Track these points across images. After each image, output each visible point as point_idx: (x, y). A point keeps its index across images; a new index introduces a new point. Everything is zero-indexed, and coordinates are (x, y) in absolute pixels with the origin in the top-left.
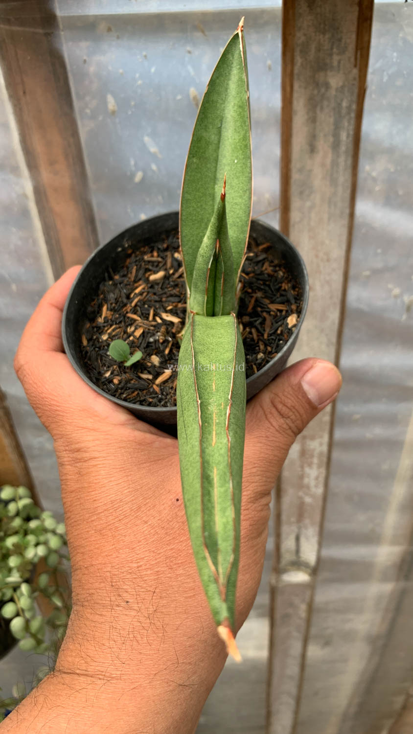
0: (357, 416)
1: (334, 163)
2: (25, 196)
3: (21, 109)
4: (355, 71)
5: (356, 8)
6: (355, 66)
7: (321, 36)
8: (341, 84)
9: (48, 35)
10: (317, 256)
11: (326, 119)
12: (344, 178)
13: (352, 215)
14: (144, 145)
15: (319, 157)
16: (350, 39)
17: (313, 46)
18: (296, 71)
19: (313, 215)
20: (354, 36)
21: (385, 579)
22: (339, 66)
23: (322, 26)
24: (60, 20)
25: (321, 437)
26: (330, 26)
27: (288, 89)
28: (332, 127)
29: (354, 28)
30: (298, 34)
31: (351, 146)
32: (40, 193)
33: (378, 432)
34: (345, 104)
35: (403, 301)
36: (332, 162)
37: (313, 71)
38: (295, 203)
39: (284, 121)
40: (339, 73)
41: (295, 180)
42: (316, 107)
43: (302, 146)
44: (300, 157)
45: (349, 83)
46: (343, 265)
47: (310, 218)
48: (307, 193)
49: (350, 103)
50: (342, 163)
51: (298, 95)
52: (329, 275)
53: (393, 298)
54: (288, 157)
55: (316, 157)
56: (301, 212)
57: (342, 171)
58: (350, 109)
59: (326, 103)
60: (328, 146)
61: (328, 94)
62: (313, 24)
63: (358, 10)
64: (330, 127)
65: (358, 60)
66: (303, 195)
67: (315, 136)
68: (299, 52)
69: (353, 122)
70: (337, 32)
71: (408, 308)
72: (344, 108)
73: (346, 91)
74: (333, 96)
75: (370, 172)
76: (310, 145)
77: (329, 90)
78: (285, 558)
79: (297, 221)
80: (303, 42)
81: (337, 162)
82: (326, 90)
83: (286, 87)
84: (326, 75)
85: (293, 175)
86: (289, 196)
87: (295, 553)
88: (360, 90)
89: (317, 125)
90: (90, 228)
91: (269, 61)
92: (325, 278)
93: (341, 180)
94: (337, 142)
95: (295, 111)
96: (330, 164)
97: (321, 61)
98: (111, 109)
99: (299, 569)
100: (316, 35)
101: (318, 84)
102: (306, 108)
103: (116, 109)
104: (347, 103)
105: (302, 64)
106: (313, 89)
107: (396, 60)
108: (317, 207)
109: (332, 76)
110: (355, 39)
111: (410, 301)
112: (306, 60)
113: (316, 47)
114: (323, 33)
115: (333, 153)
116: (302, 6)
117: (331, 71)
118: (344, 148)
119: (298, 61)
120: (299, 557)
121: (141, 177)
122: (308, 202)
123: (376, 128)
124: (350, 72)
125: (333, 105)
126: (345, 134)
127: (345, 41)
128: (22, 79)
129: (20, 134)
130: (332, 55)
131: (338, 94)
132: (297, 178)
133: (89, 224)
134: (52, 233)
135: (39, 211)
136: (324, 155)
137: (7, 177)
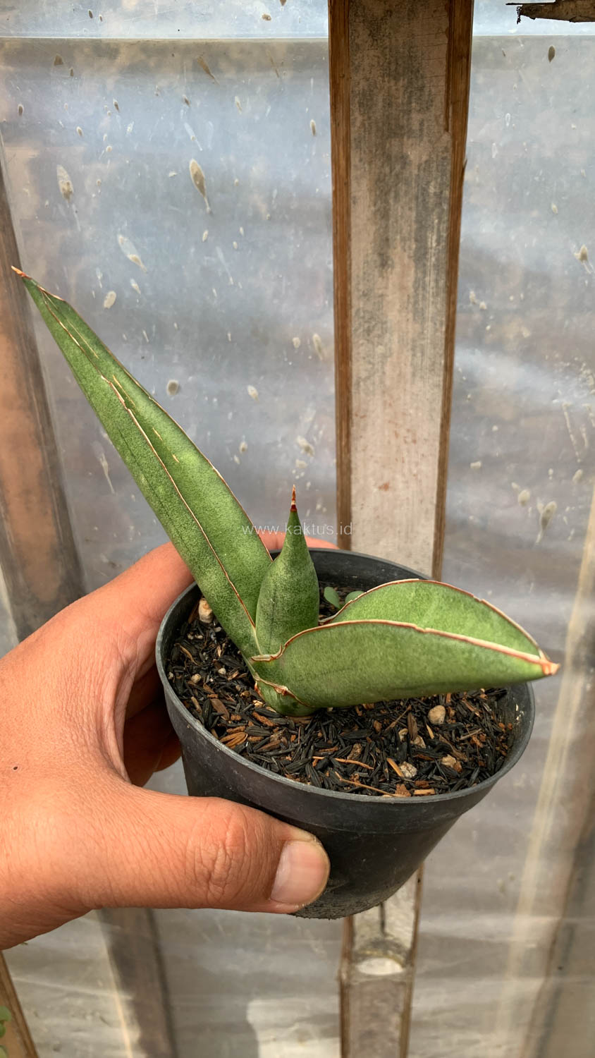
1: (419, 285)
4: (446, 138)
5: (444, 40)
6: (447, 130)
7: (393, 83)
8: (424, 158)
10: (397, 435)
11: (404, 214)
12: (434, 307)
13: (449, 368)
14: (118, 248)
15: (394, 276)
16: (437, 88)
17: (380, 99)
18: (353, 136)
19: (388, 368)
20: (442, 83)
21: (526, 971)
22: (421, 130)
23: (393, 67)
26: (406, 68)
27: (343, 162)
28: (414, 226)
29: (442, 71)
30: (356, 77)
31: (443, 257)
34: (432, 190)
35: (535, 511)
36: (415, 282)
37: (383, 135)
38: (359, 348)
39: (336, 212)
40: (421, 140)
41: (358, 310)
42: (387, 194)
43: (367, 255)
44: (364, 273)
45: (437, 156)
46: (438, 449)
47: (384, 373)
48: (377, 332)
49: (440, 188)
50: (432, 284)
51: (359, 172)
52: (417, 464)
53: (520, 504)
54: (346, 273)
55: (391, 273)
56: (370, 363)
57: (433, 296)
58: (440, 198)
59: (404, 188)
60: (409, 257)
61: (406, 174)
62: (379, 63)
63: (447, 42)
64: (410, 226)
65: (450, 119)
66: (372, 335)
67: (387, 240)
68: (357, 106)
69: (446, 218)
70: (417, 77)
71: (545, 522)
72: (432, 195)
73: (434, 169)
74: (414, 176)
75: (476, 301)
76: (381, 255)
77: (407, 167)
78: (363, 936)
79: (363, 377)
80: (363, 90)
81: (424, 283)
82: (403, 168)
83: (339, 160)
84: (402, 145)
85: (354, 302)
86: (349, 335)
87: (378, 927)
88: (454, 167)
89: (390, 222)
90: (31, 380)
91: (312, 121)
92: (410, 470)
93: (431, 311)
94: (423, 251)
95: (355, 197)
96: (413, 286)
97: (393, 122)
98: (64, 189)
99: (385, 955)
100: (384, 81)
101: (389, 157)
102: (373, 193)
103: (72, 189)
104: (435, 188)
105: (363, 124)
106: (383, 166)
107: (511, 124)
108: (395, 355)
109: (412, 145)
110: (444, 89)
111: (548, 511)
112: (369, 118)
113: (384, 100)
114: (395, 78)
115: (416, 268)
116: (361, 34)
117: (409, 137)
118: (433, 259)
119: (355, 119)
120: (385, 934)
121: (114, 299)
122: (380, 347)
123: (484, 231)
124: (438, 139)
125: (414, 191)
126: (435, 237)
127: (430, 91)
130: (411, 112)
131: (422, 172)
132: (361, 306)
133: (30, 373)
136: (403, 271)
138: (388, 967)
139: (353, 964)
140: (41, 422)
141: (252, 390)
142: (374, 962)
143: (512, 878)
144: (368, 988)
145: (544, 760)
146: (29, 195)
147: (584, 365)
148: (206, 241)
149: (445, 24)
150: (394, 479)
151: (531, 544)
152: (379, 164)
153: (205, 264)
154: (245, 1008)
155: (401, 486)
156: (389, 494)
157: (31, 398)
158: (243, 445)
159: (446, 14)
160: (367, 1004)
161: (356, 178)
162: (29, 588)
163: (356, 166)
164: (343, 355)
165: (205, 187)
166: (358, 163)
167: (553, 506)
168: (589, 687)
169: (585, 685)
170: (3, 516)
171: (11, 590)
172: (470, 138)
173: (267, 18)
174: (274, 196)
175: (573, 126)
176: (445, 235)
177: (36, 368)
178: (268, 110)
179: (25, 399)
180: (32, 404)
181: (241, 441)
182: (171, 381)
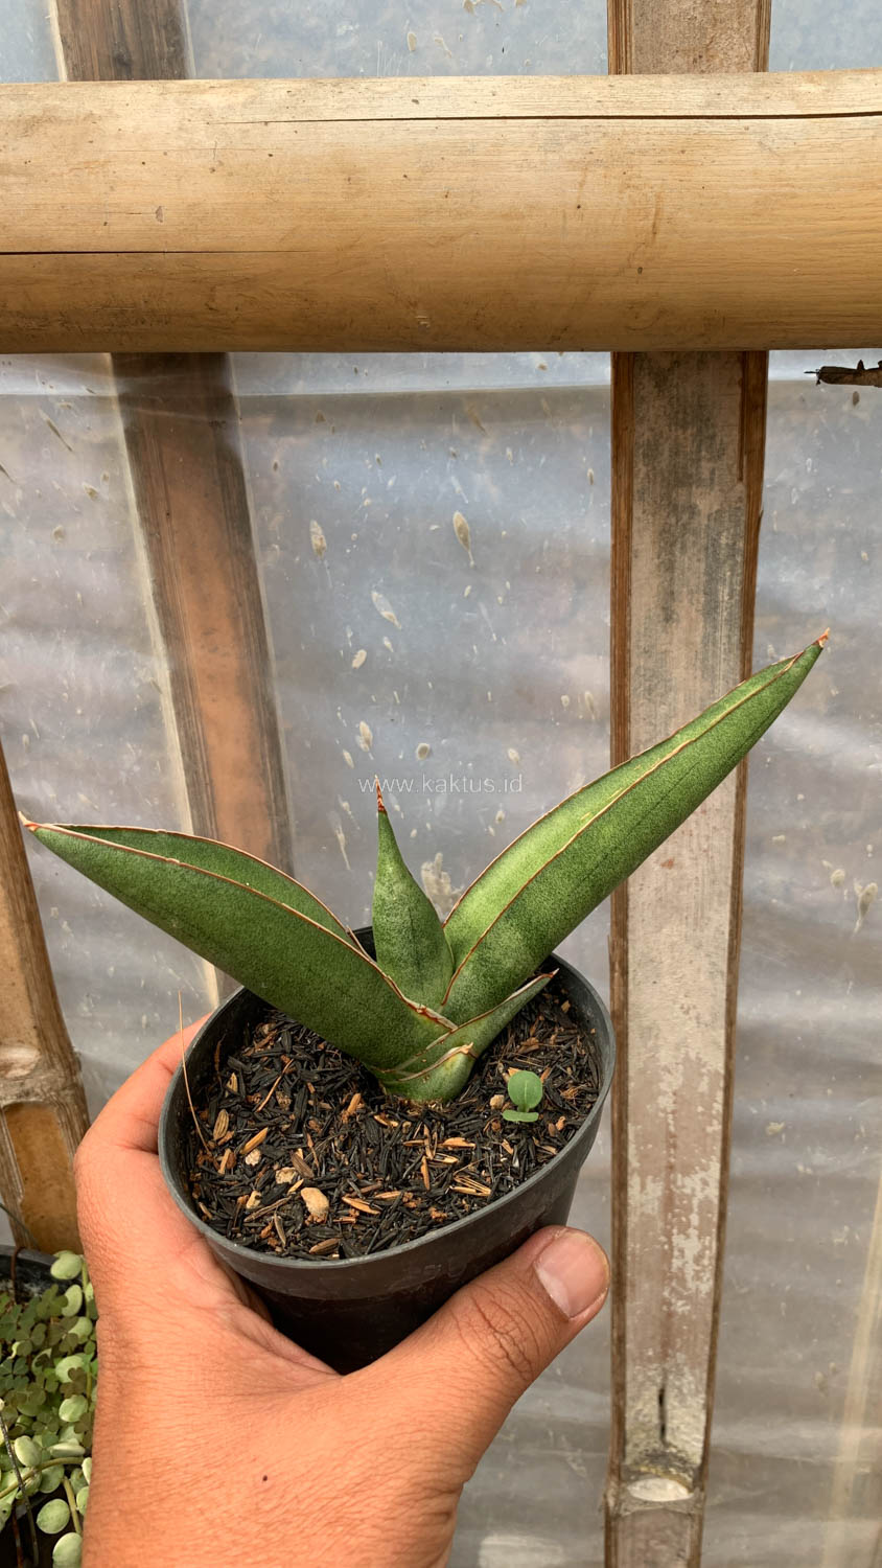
0: (776, 1127)
1: (709, 640)
2: (155, 686)
3: (160, 541)
4: (740, 488)
5: (738, 390)
6: (741, 479)
7: (680, 432)
8: (716, 507)
9: (215, 425)
11: (693, 566)
12: (727, 666)
14: (372, 605)
15: (679, 632)
16: (730, 437)
17: (666, 448)
18: (637, 486)
20: (735, 433)
21: (857, 1508)
23: (680, 416)
24: (237, 402)
25: (705, 1169)
26: (696, 416)
27: (624, 515)
28: (704, 578)
29: (735, 420)
30: (639, 429)
31: (737, 611)
32: (180, 680)
33: (819, 1160)
34: (723, 541)
35: (852, 893)
36: (704, 637)
37: (669, 484)
38: (638, 708)
39: (615, 567)
40: (712, 489)
41: (639, 668)
42: (673, 544)
43: (649, 610)
44: (646, 629)
45: (730, 507)
46: (733, 822)
48: (661, 690)
49: (732, 539)
50: (724, 640)
51: (642, 524)
52: (708, 838)
53: (833, 886)
54: (625, 629)
55: (677, 628)
56: (651, 724)
57: (725, 653)
58: (734, 549)
59: (692, 539)
60: (697, 611)
61: (695, 524)
62: (665, 412)
63: (740, 392)
64: (699, 578)
65: (744, 469)
66: (654, 694)
67: (672, 593)
68: (641, 457)
69: (740, 571)
70: (706, 425)
71: (864, 907)
72: (723, 546)
73: (726, 519)
74: (703, 527)
75: (775, 656)
76: (663, 608)
77: (696, 517)
78: (636, 1445)
79: (643, 740)
80: (648, 440)
81: (714, 638)
82: (691, 518)
83: (620, 513)
84: (690, 494)
85: (634, 660)
86: (627, 694)
87: (657, 1433)
88: (750, 518)
89: (676, 575)
90: (266, 745)
91: (590, 471)
92: (699, 844)
93: (722, 668)
94: (713, 604)
95: (636, 551)
96: (702, 642)
97: (680, 470)
98: (316, 545)
99: (667, 1473)
100: (670, 430)
101: (675, 507)
102: (657, 546)
103: (325, 545)
104: (727, 538)
105: (647, 475)
106: (668, 516)
107: (813, 469)
108: (680, 714)
109: (701, 494)
110: (738, 438)
111: (868, 894)
112: (654, 468)
113: (670, 451)
114: (682, 427)
115: (705, 621)
116: (646, 386)
117: (697, 487)
118: (725, 614)
119: (639, 470)
120: (667, 1445)
121: (364, 658)
122: (663, 706)
123: (783, 580)
124: (731, 489)
125: (703, 542)
126: (727, 591)
127: (722, 440)
128: (167, 492)
129: (154, 581)
130: (699, 460)
131: (712, 523)
132: (642, 664)
133: (265, 738)
134: (198, 752)
135: (178, 714)
136: (690, 626)
137: (126, 654)
138: (669, 1491)
139: (623, 1485)
140: (274, 791)
141: (513, 754)
142: (651, 1482)
143: (835, 1372)
144: (644, 1522)
145: (873, 1208)
146: (279, 551)
148: (468, 597)
149: (738, 375)
150: (680, 854)
151: (848, 934)
152: (665, 514)
153: (467, 620)
154: (478, 1547)
155: (687, 862)
156: (674, 872)
157: (265, 764)
158: (500, 814)
159: (738, 365)
160: (642, 1545)
161: (639, 531)
163: (639, 519)
164: (619, 716)
165: (470, 540)
166: (640, 515)
167: (873, 889)
171: (222, 983)
172: (767, 483)
173: (542, 367)
174: (545, 547)
176: (738, 588)
177: (271, 732)
178: (543, 461)
179: (258, 765)
180: (265, 771)
181: (498, 809)
182: (422, 745)
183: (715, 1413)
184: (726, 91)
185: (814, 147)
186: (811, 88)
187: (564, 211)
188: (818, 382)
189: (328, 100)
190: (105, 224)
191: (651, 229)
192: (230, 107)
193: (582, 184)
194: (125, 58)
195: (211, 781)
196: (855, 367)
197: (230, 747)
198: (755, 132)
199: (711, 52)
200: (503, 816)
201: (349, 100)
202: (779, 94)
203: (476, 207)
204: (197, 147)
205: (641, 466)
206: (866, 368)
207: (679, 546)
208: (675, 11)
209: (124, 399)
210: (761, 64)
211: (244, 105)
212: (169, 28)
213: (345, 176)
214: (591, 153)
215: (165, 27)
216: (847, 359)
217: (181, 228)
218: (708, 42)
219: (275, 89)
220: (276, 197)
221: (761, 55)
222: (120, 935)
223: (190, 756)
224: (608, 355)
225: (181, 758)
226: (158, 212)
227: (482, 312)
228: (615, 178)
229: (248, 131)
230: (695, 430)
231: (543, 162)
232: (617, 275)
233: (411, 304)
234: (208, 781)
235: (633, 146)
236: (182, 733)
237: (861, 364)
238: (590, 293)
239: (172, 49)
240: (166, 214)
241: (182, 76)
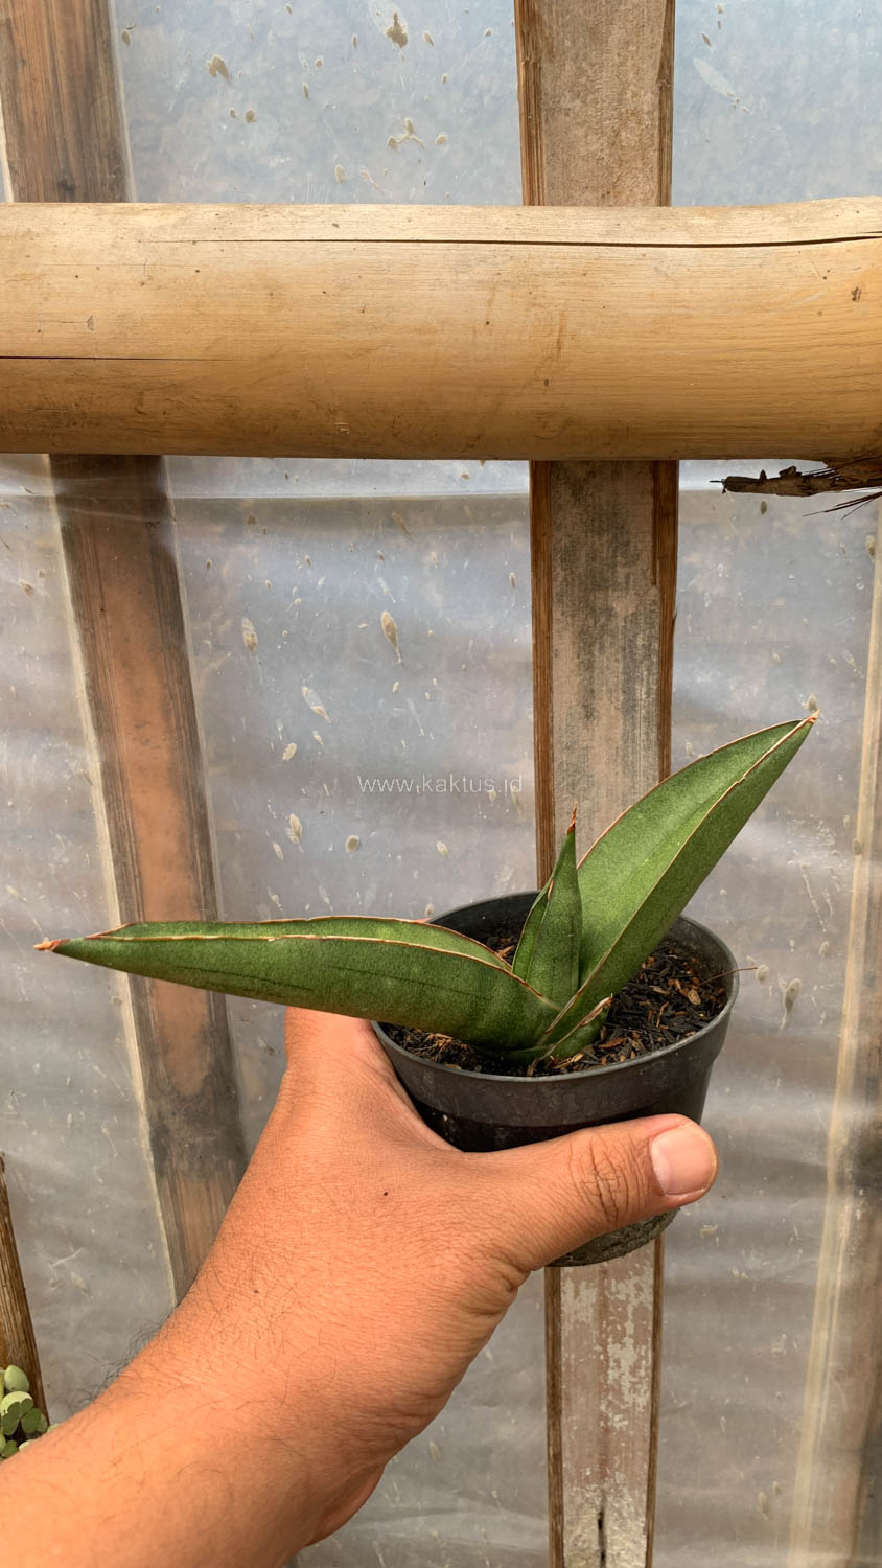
0: (707, 1229)
1: (629, 738)
2: (86, 777)
3: (93, 636)
4: (654, 592)
5: (650, 499)
6: (654, 583)
7: (596, 539)
8: (631, 611)
9: (149, 525)
11: (610, 667)
12: (646, 762)
14: (302, 699)
15: (600, 727)
16: (643, 544)
17: (583, 554)
18: (554, 591)
20: (649, 539)
22: (627, 583)
23: (596, 523)
24: (172, 502)
25: (638, 1274)
26: (611, 524)
27: (544, 617)
28: (622, 678)
29: (648, 527)
30: (558, 535)
31: (654, 709)
32: (110, 772)
33: (754, 1264)
34: (640, 642)
35: (776, 990)
36: (624, 734)
37: (585, 589)
38: (562, 802)
39: (537, 665)
40: (628, 593)
41: (561, 763)
42: (591, 645)
43: (571, 707)
44: (568, 725)
45: (645, 609)
47: (591, 829)
48: (583, 785)
49: (648, 640)
50: (643, 737)
51: (561, 625)
53: (758, 982)
54: (548, 725)
55: (597, 725)
57: (644, 749)
58: (650, 650)
59: (610, 639)
60: (617, 709)
61: (612, 626)
62: (581, 520)
63: (652, 500)
64: (617, 677)
65: (658, 574)
66: (577, 789)
67: (592, 691)
68: (559, 561)
69: (655, 671)
70: (622, 533)
71: (789, 1003)
72: (640, 647)
73: (642, 621)
74: (620, 628)
76: (585, 706)
77: (613, 619)
80: (566, 546)
81: (634, 735)
82: (608, 620)
83: (540, 613)
84: (607, 597)
85: (557, 754)
86: (551, 788)
87: (597, 1561)
88: (664, 618)
89: (595, 674)
90: (196, 837)
91: (512, 574)
93: (642, 764)
94: (631, 703)
95: (557, 650)
96: (622, 738)
97: (597, 575)
98: (248, 641)
100: (587, 537)
101: (593, 610)
102: (576, 646)
103: (257, 641)
104: (643, 640)
105: (566, 579)
106: (586, 618)
107: (724, 574)
108: (603, 810)
109: (618, 597)
110: (651, 544)
111: (792, 990)
112: (572, 572)
113: (587, 555)
114: (599, 534)
115: (625, 719)
116: (564, 495)
117: (614, 590)
118: (643, 711)
119: (558, 574)
121: (293, 752)
122: (586, 801)
123: (699, 680)
124: (646, 593)
125: (621, 643)
126: (644, 689)
127: (636, 546)
128: (101, 588)
129: (87, 675)
130: (616, 565)
131: (629, 624)
132: (565, 759)
133: (196, 830)
134: (127, 844)
135: (108, 806)
136: (611, 723)
137: (58, 745)
140: (203, 883)
141: (441, 847)
143: (778, 1491)
145: (810, 1315)
146: (211, 647)
147: (821, 822)
148: (396, 692)
149: (650, 485)
151: (774, 1029)
152: (584, 616)
153: (395, 715)
157: (195, 857)
158: (429, 907)
159: (650, 476)
161: (559, 632)
162: (169, 1078)
163: (558, 620)
164: (544, 811)
165: (397, 638)
166: (560, 617)
167: (798, 984)
168: (859, 1214)
169: (854, 1211)
170: (148, 991)
171: (148, 1080)
172: (680, 588)
173: (465, 476)
174: (470, 646)
175: (791, 577)
176: (655, 687)
177: (203, 825)
178: (466, 565)
179: (187, 858)
180: (194, 863)
181: (427, 903)
182: (351, 837)
183: (656, 1538)
184: (625, 222)
185: (706, 272)
186: (704, 221)
187: (474, 327)
188: (724, 491)
189: (252, 224)
190: (39, 331)
191: (555, 344)
192: (162, 228)
193: (490, 302)
194: (69, 184)
195: (140, 873)
196: (758, 477)
197: (161, 839)
198: (651, 259)
199: (618, 189)
200: (432, 909)
201: (273, 224)
202: (674, 226)
203: (391, 322)
204: (130, 262)
205: (559, 570)
206: (768, 477)
207: (597, 646)
208: (583, 152)
209: (61, 500)
210: (664, 199)
211: (175, 226)
212: (112, 157)
213: (267, 291)
214: (499, 274)
215: (108, 156)
216: (750, 469)
217: (112, 336)
218: (615, 180)
219: (205, 213)
220: (201, 309)
221: (664, 191)
222: (46, 1031)
223: (119, 848)
224: (525, 466)
225: (110, 850)
226: (90, 322)
227: (398, 420)
228: (521, 297)
229: (177, 248)
230: (611, 535)
231: (454, 282)
232: (524, 387)
233: (331, 412)
234: (137, 873)
235: (538, 269)
236: (112, 825)
237: (763, 474)
238: (499, 404)
239: (114, 176)
240: (97, 324)
241: (122, 200)
